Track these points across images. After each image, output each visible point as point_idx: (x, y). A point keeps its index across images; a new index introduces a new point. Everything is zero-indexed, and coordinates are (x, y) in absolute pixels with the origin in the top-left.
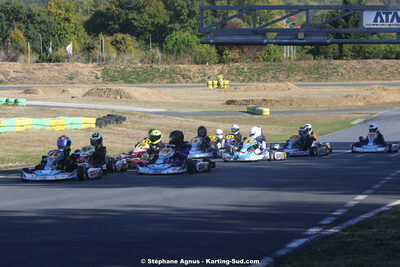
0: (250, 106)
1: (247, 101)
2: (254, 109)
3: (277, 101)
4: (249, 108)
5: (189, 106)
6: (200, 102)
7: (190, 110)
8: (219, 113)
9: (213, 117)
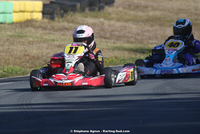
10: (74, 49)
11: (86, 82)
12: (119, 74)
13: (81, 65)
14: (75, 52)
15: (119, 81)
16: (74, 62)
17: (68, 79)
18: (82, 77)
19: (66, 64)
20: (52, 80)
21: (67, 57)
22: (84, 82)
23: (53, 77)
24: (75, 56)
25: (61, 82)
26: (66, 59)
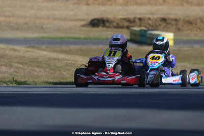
0: (136, 29)
1: (129, 20)
2: (143, 34)
3: (190, 23)
4: (133, 33)
5: (18, 28)
6: (38, 21)
7: (20, 35)
8: (76, 41)
9: (64, 47)
10: (113, 52)
11: (124, 80)
12: (149, 76)
13: (119, 66)
14: (114, 55)
15: (149, 81)
16: (114, 64)
17: (110, 77)
18: (120, 76)
19: (107, 65)
20: (96, 78)
21: (107, 59)
22: (123, 80)
23: (96, 75)
24: (115, 58)
25: (104, 79)
26: (107, 60)
